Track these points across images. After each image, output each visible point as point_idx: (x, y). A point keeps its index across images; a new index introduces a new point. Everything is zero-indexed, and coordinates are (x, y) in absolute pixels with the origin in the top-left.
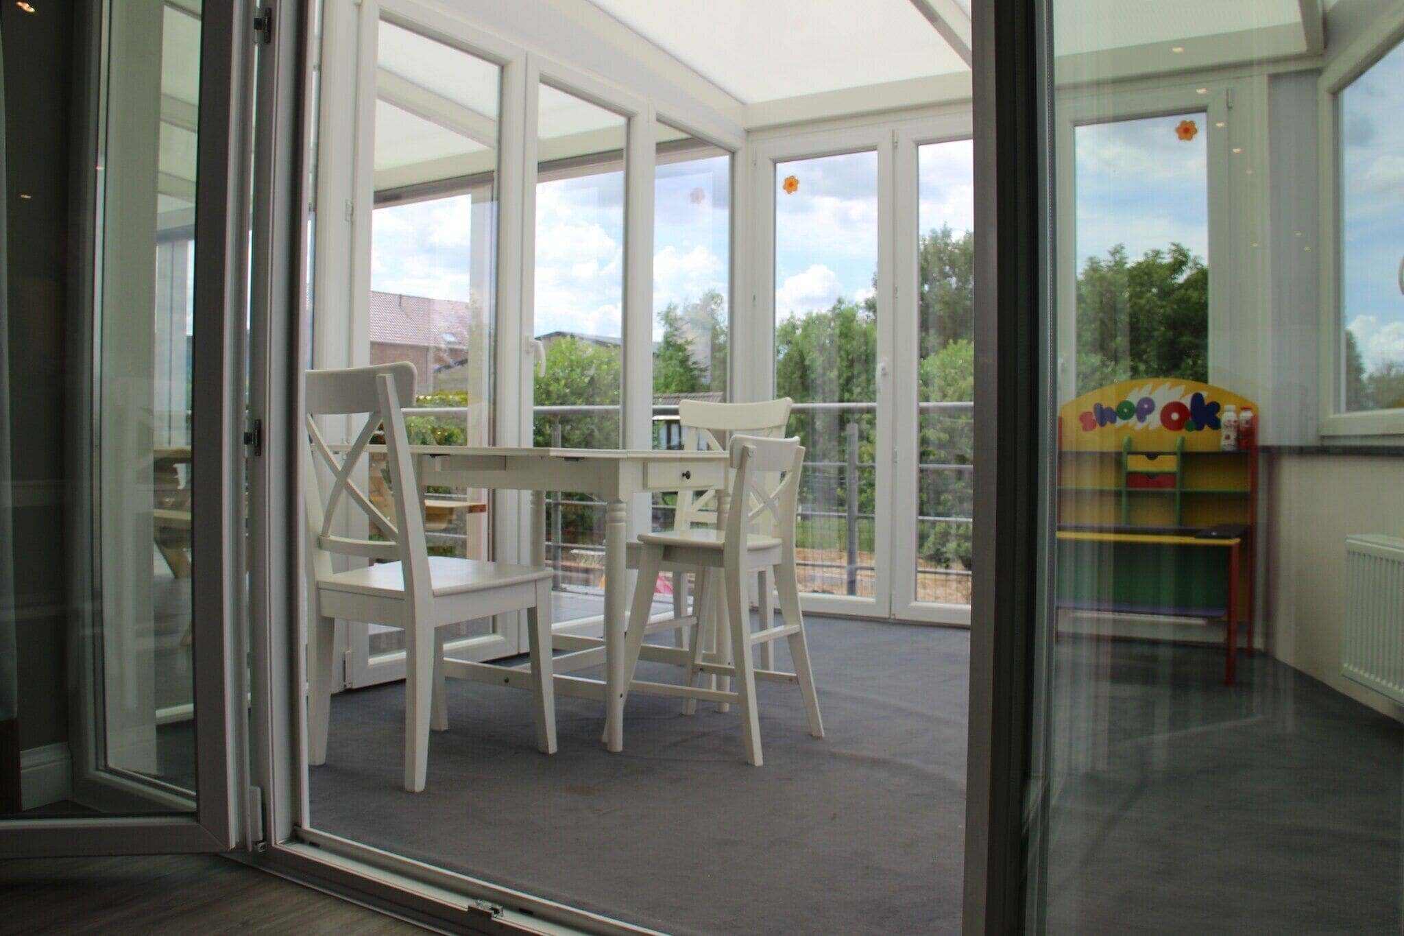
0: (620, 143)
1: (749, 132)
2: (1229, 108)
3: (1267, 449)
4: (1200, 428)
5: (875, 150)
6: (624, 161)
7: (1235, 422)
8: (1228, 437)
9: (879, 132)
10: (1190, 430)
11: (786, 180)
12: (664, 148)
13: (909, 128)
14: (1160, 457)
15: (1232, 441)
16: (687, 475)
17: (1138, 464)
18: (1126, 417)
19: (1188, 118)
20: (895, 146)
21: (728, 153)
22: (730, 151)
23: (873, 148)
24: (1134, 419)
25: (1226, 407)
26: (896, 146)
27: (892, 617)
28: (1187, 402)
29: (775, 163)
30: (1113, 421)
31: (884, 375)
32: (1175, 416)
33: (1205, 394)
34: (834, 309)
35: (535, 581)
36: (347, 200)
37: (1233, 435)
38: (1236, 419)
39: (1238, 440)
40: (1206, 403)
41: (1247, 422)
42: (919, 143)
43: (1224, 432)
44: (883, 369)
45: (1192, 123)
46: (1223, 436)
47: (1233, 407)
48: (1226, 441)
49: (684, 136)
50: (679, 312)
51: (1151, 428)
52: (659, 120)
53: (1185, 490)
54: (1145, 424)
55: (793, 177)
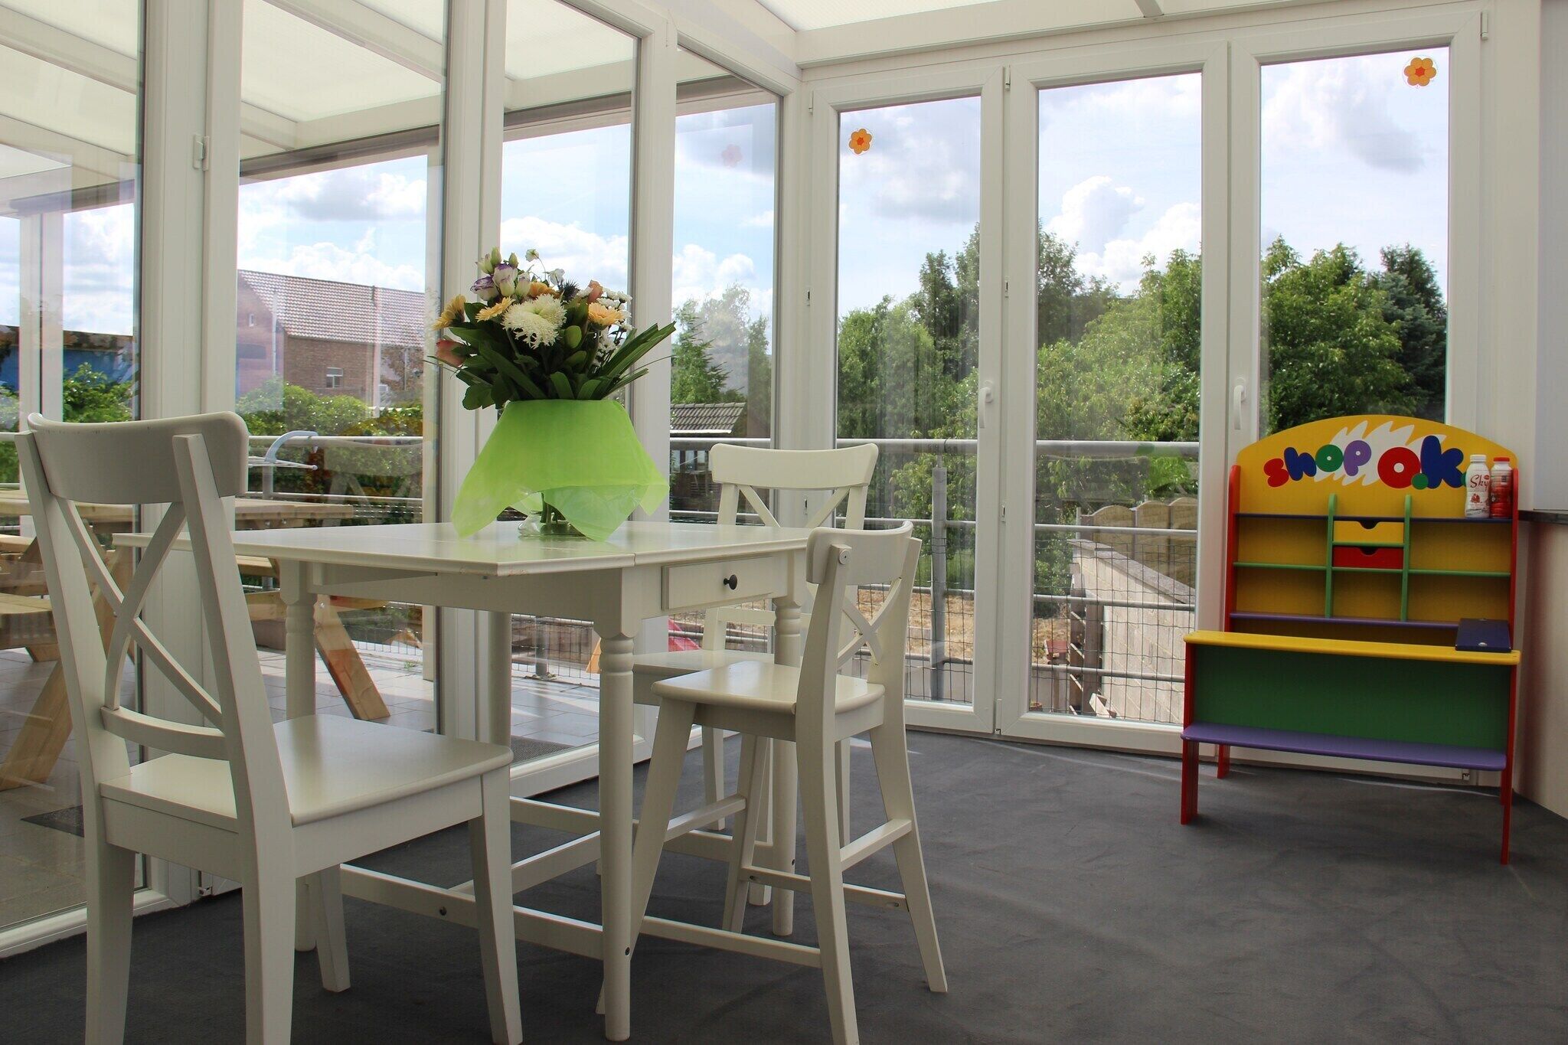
0: (626, 84)
1: (803, 69)
2: (1483, 40)
3: (1526, 515)
4: (1433, 484)
5: (979, 94)
6: (632, 108)
7: (1487, 477)
8: (1476, 499)
9: (983, 70)
10: (1419, 487)
11: (854, 134)
12: (688, 90)
13: (1028, 66)
14: (1379, 525)
15: (1482, 504)
16: (732, 583)
17: (1348, 534)
18: (1331, 467)
19: (1422, 54)
20: (1006, 87)
21: (774, 97)
22: (777, 95)
23: (976, 93)
24: (1342, 470)
25: (1473, 457)
26: (1009, 90)
27: (998, 732)
28: (1416, 448)
29: (839, 112)
30: (1312, 473)
31: (989, 403)
32: (1399, 468)
33: (1441, 438)
34: (879, 307)
35: (481, 776)
36: (194, 138)
37: (1483, 496)
38: (1487, 473)
39: (1489, 502)
40: (1443, 451)
41: (1504, 478)
42: (1039, 86)
43: (1470, 494)
44: (988, 395)
45: (1429, 61)
46: (1469, 498)
47: (1482, 457)
48: (1472, 503)
49: (721, 73)
50: (698, 309)
51: (1365, 483)
52: (680, 45)
53: (1411, 571)
54: (1358, 476)
55: (863, 131)
